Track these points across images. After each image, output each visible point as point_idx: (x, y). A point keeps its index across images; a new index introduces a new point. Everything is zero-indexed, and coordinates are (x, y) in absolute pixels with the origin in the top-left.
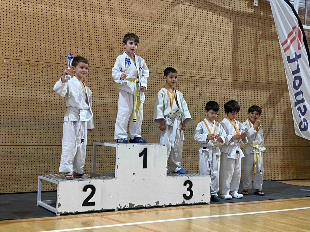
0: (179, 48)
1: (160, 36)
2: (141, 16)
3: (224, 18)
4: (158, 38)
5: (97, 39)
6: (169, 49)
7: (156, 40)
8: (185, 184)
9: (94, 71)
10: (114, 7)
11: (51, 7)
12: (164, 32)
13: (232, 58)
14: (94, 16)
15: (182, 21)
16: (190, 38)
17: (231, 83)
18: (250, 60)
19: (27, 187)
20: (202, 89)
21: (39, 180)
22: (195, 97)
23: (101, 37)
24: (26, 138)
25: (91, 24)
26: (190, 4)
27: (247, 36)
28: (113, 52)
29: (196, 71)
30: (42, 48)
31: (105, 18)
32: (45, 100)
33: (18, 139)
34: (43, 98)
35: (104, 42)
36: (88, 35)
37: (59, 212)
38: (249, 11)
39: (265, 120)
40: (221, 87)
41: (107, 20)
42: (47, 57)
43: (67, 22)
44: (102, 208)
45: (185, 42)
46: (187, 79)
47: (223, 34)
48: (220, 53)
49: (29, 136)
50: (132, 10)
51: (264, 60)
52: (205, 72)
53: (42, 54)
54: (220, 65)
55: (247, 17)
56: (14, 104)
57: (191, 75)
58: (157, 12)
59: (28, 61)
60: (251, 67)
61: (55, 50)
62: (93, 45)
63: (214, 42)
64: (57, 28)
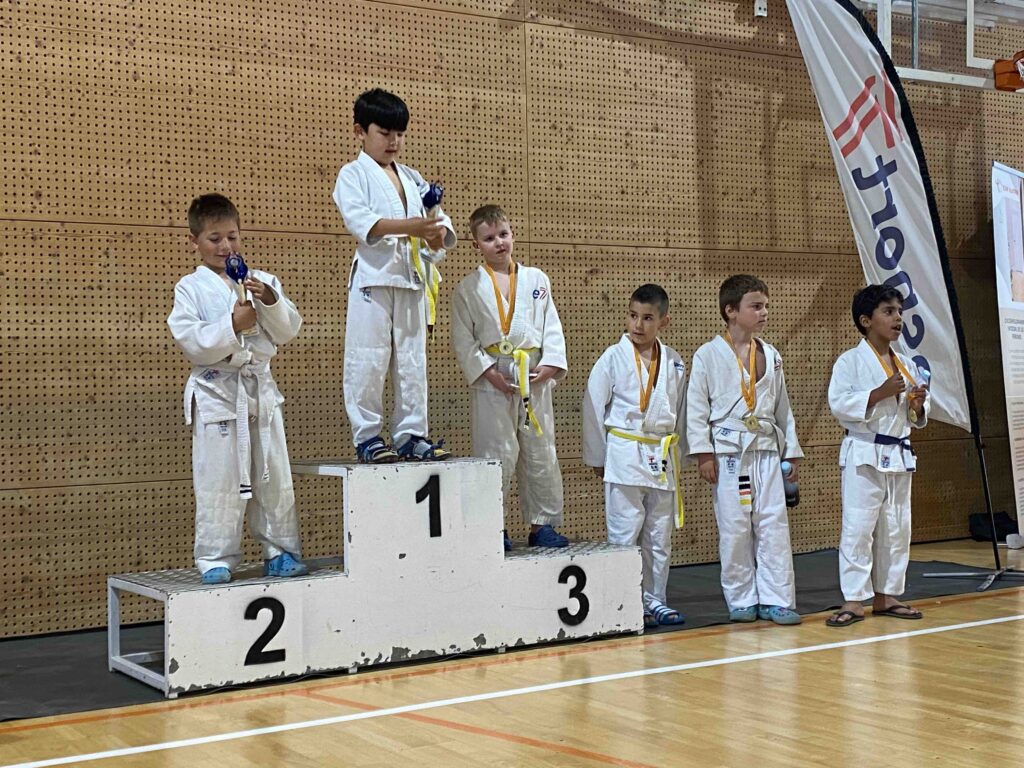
0: (531, 158)
1: (470, 124)
2: (407, 66)
3: (664, 58)
4: (464, 130)
5: (275, 143)
6: (501, 162)
7: (459, 138)
8: (563, 579)
9: (272, 243)
10: (321, 43)
11: (125, 52)
12: (481, 111)
13: (696, 181)
14: (260, 73)
15: (535, 76)
16: (565, 127)
17: (697, 259)
18: (753, 185)
19: (78, 614)
20: (610, 282)
21: (110, 589)
22: (590, 308)
23: (286, 137)
24: (67, 463)
25: (253, 96)
26: (557, 22)
27: (739, 110)
28: (325, 181)
29: (588, 227)
30: (102, 182)
31: (295, 78)
32: (119, 341)
33: (42, 466)
34: (114, 334)
35: (297, 153)
36: (244, 133)
37: (175, 686)
38: (742, 34)
39: (809, 365)
40: (668, 270)
41: (302, 82)
42: (119, 208)
43: (179, 95)
44: (309, 668)
45: (548, 138)
46: (561, 254)
47: (664, 109)
48: (660, 167)
49: (77, 456)
50: (378, 50)
51: (796, 182)
52: (616, 229)
53: (103, 198)
54: (661, 205)
55: (737, 53)
56: (22, 358)
57: (575, 241)
58: (456, 51)
59: (63, 223)
60: (758, 204)
61: (142, 184)
62: (262, 164)
63: (639, 133)
64: (145, 117)
